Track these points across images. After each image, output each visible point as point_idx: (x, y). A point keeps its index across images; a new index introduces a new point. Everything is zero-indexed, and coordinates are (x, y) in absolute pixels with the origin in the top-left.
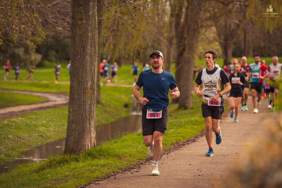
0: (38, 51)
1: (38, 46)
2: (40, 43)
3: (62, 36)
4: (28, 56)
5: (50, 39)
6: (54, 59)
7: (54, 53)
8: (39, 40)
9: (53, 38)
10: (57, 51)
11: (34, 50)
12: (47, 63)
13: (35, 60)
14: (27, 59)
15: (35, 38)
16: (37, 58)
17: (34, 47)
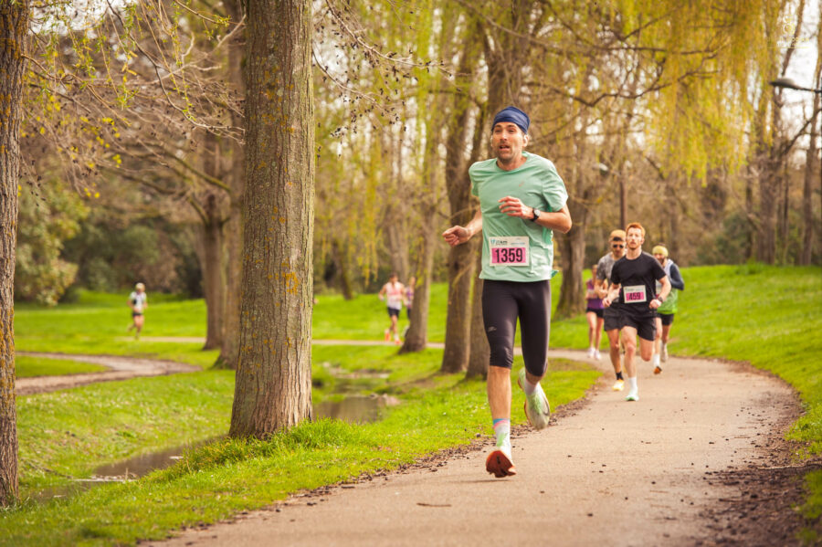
0: (65, 256)
1: (66, 242)
2: (71, 234)
3: (126, 218)
4: (42, 268)
5: (92, 229)
6: (102, 281)
7: (103, 264)
8: (70, 227)
9: (101, 225)
10: (110, 260)
11: (57, 253)
12: (83, 293)
13: (62, 274)
14: (39, 275)
15: (59, 221)
16: (66, 271)
17: (58, 243)
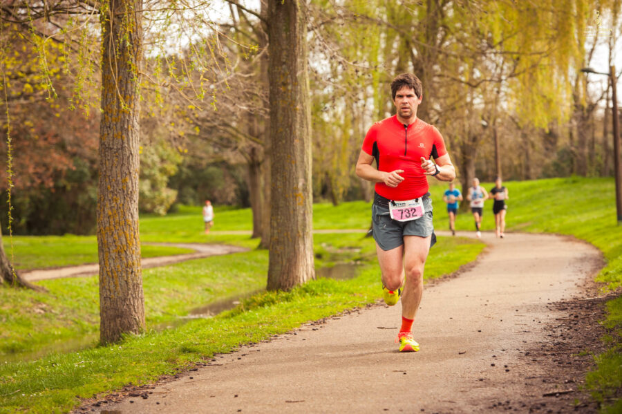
0: (170, 185)
1: (170, 178)
2: (173, 173)
3: (204, 163)
4: (157, 193)
5: (185, 170)
6: (191, 201)
7: (191, 191)
8: (172, 169)
9: (190, 167)
10: (195, 187)
11: (165, 185)
12: (181, 207)
13: (168, 197)
14: (154, 198)
15: (166, 166)
16: (170, 195)
17: (165, 178)
